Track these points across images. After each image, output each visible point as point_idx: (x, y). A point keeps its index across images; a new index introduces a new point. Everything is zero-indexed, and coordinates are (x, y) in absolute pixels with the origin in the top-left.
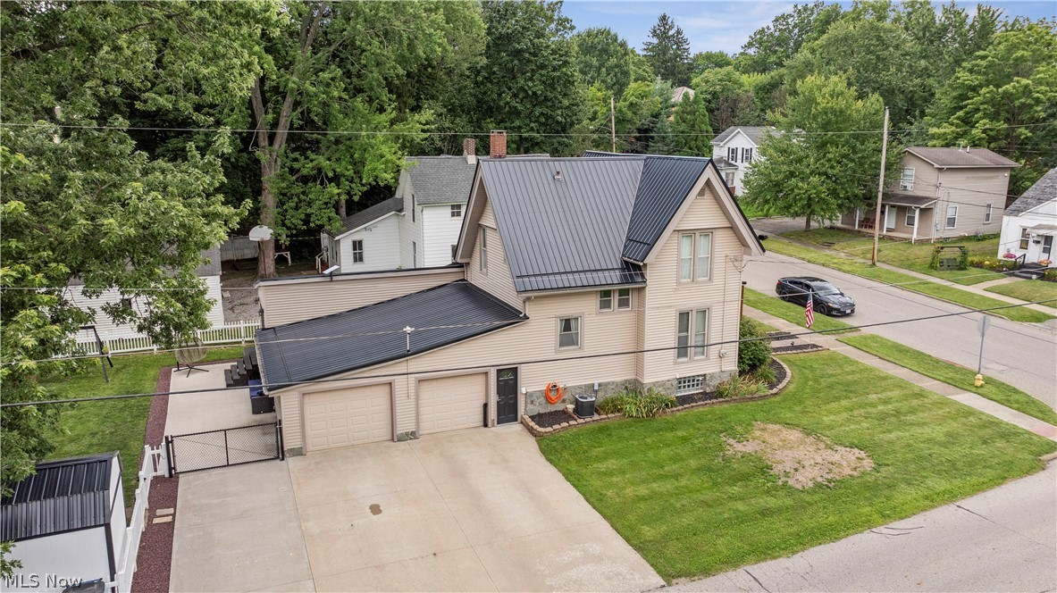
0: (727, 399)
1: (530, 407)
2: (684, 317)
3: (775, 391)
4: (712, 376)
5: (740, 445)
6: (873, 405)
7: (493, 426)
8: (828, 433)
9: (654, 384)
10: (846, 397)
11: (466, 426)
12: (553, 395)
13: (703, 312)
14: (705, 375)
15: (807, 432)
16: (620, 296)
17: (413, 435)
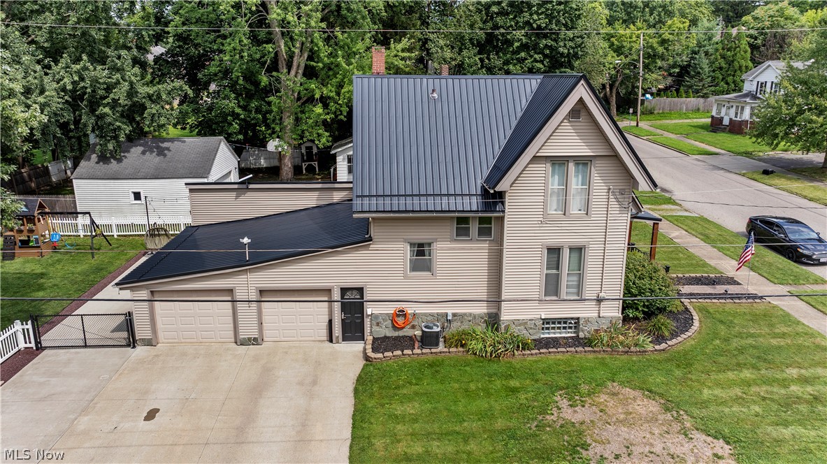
0: (595, 349)
1: (375, 328)
2: (554, 252)
3: (663, 346)
4: (587, 320)
5: (570, 411)
6: (784, 383)
7: (338, 342)
8: (696, 412)
9: (513, 322)
10: (754, 367)
11: (313, 339)
12: (400, 320)
13: (578, 251)
14: (578, 319)
15: (669, 405)
16: (479, 224)
17: (255, 341)
